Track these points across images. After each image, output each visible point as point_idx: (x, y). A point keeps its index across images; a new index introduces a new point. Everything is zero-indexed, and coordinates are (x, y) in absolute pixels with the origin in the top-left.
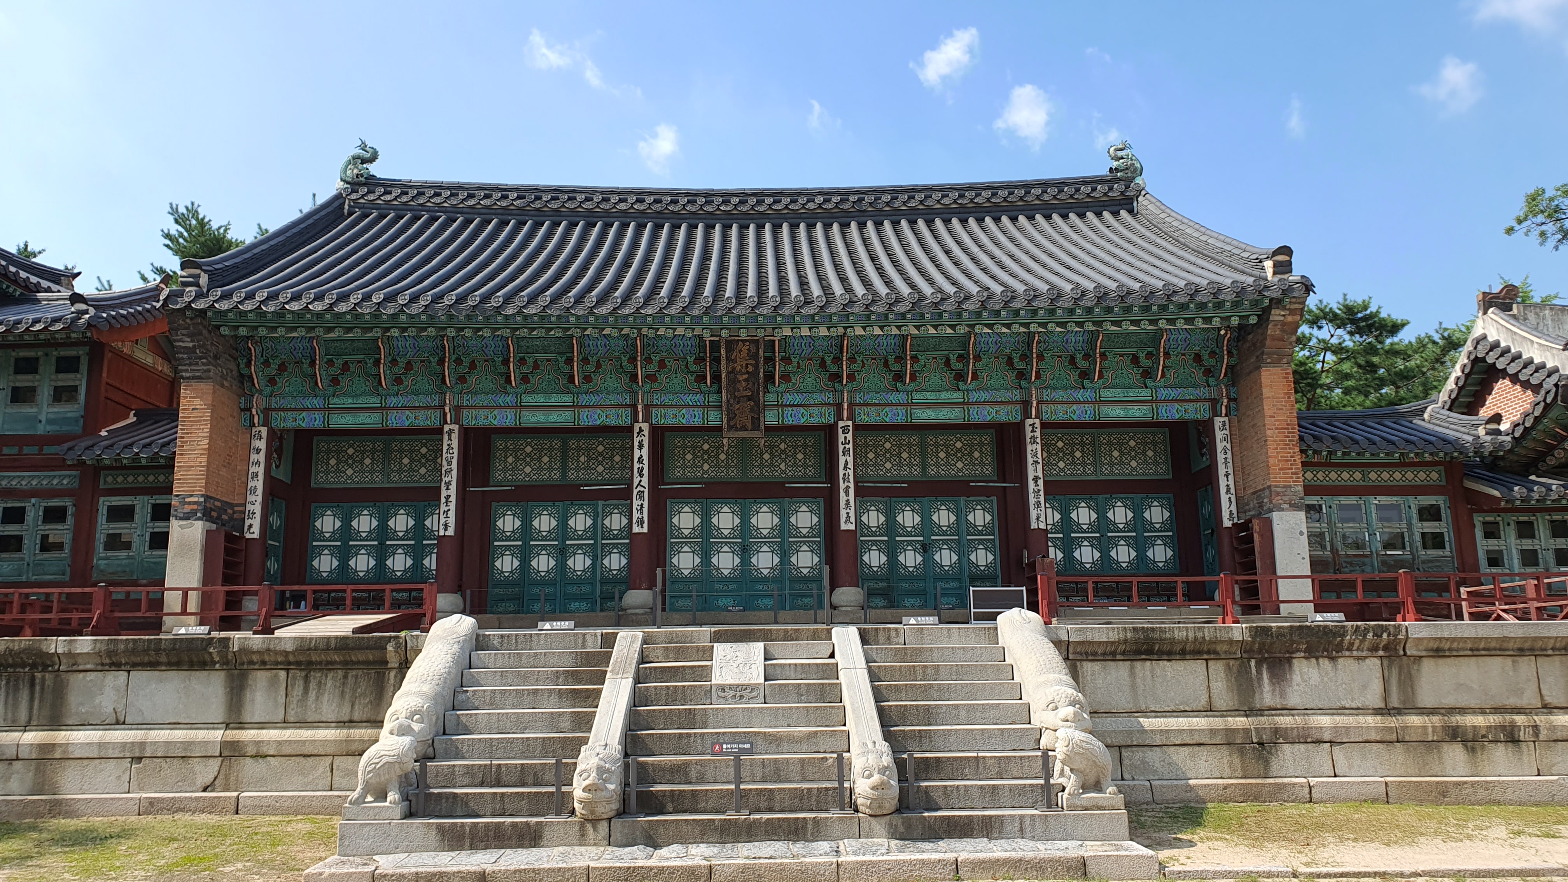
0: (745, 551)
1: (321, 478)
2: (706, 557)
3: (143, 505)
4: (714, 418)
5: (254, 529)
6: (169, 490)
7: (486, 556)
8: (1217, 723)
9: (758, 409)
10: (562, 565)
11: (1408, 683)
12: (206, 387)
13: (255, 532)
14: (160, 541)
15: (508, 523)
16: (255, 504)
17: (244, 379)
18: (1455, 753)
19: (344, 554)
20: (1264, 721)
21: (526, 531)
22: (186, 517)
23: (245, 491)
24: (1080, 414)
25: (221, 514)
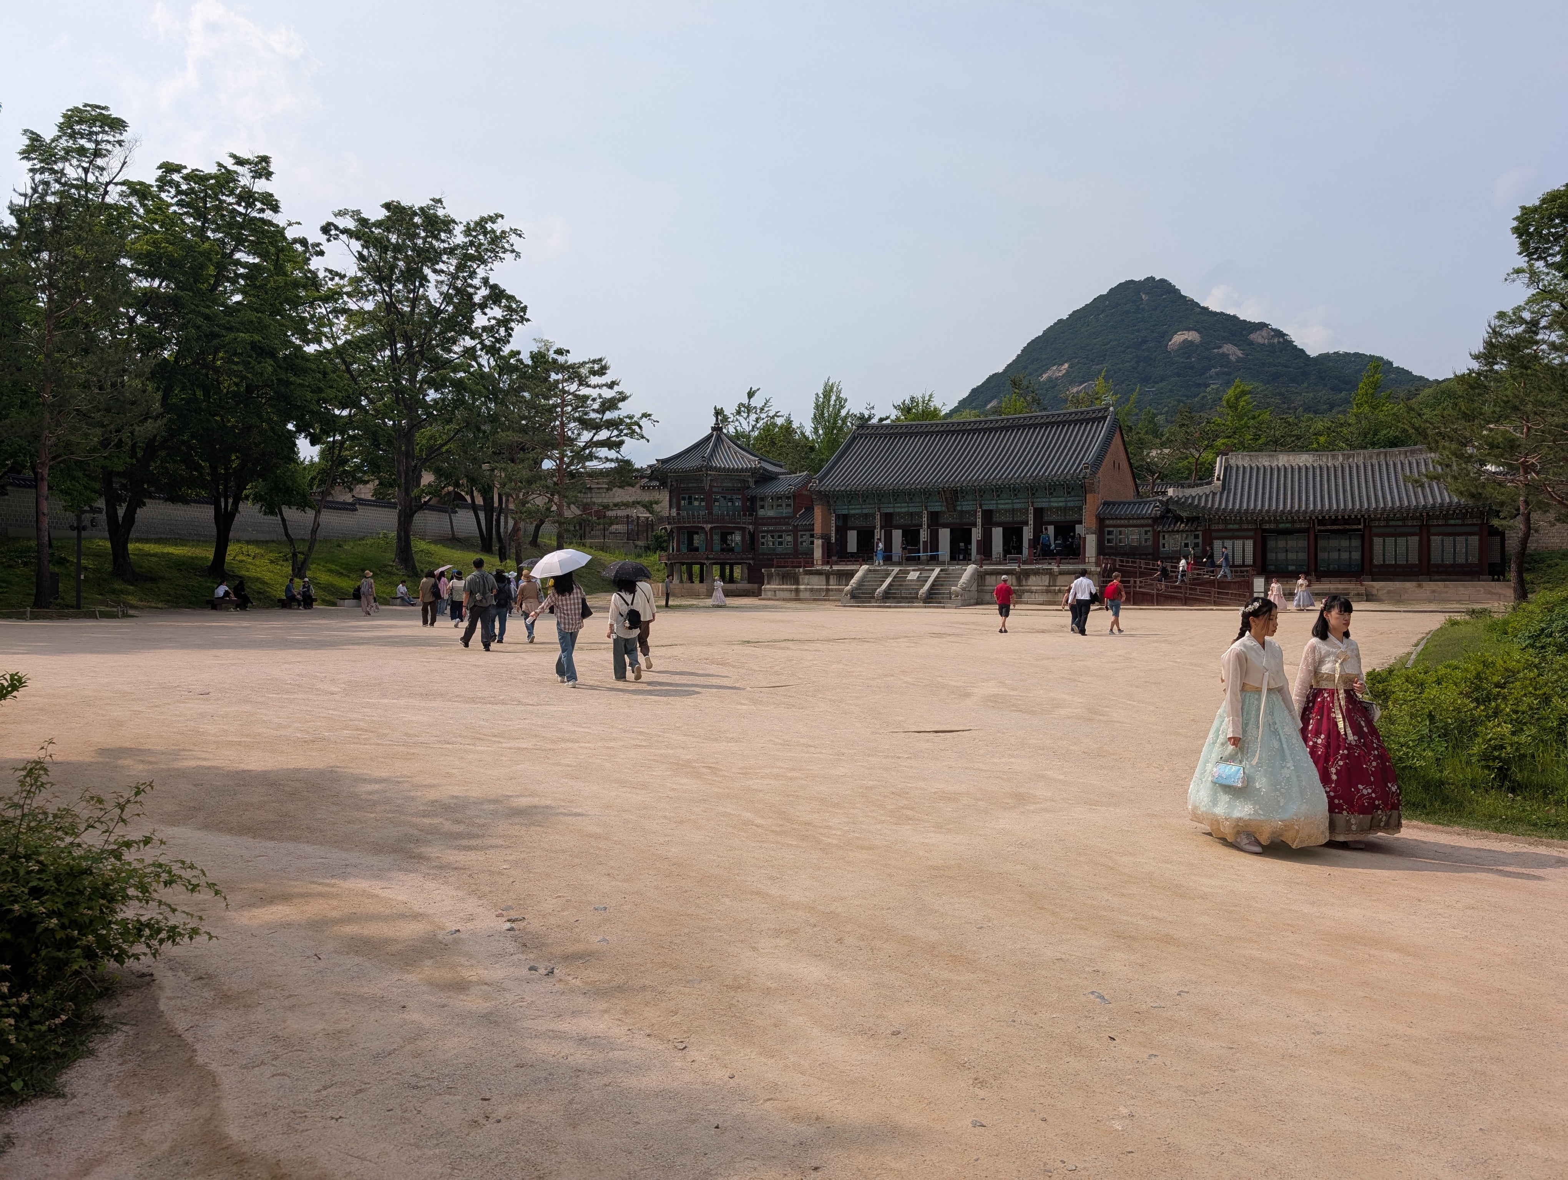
1: (851, 524)
3: (808, 533)
4: (944, 509)
5: (833, 540)
6: (813, 530)
9: (955, 506)
12: (820, 507)
14: (812, 543)
16: (833, 535)
17: (828, 502)
22: (818, 537)
23: (831, 530)
24: (1045, 505)
25: (826, 538)
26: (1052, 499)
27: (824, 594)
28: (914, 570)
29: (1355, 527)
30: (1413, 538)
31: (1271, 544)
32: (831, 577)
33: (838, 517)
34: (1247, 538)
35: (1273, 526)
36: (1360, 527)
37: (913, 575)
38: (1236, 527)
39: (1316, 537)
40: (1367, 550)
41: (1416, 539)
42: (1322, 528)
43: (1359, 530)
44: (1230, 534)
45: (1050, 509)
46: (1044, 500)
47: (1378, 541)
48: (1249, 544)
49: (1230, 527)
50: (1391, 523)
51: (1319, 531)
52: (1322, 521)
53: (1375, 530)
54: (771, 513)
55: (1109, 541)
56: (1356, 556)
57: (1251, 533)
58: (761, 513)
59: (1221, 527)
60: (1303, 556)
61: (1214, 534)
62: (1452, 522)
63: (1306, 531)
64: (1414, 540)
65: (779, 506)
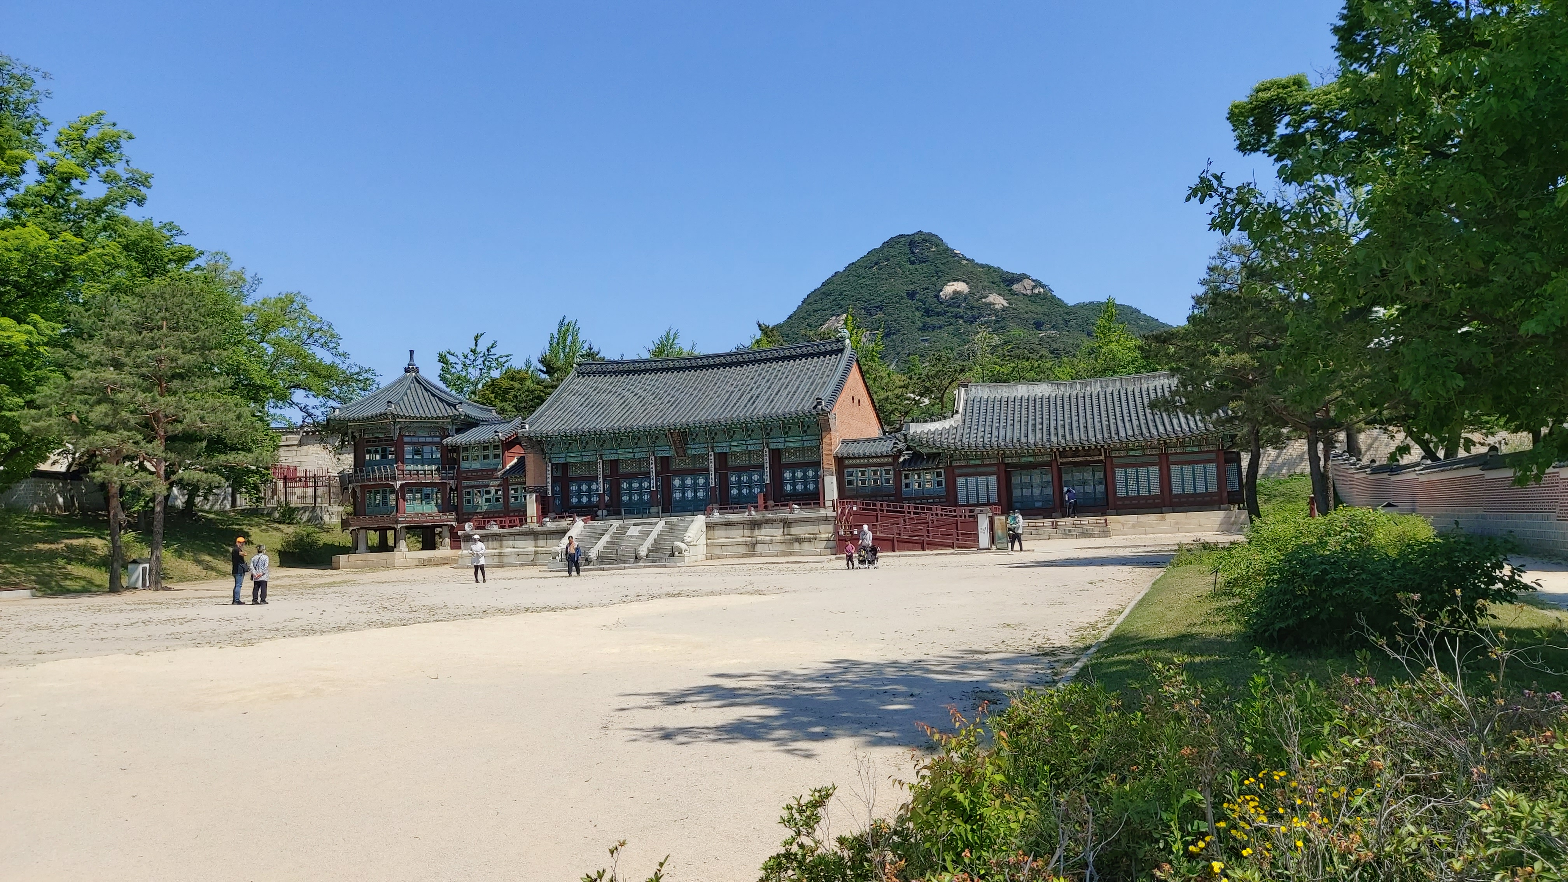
0: (695, 492)
1: (571, 474)
2: (683, 494)
3: (519, 488)
4: (673, 453)
5: (550, 494)
6: (525, 483)
7: (619, 496)
8: (744, 539)
9: (685, 451)
10: (641, 498)
12: (532, 455)
14: (525, 498)
15: (625, 485)
16: (549, 486)
17: (543, 450)
18: (796, 545)
19: (579, 497)
20: (754, 539)
21: (630, 487)
22: (531, 492)
23: (546, 483)
24: (780, 446)
25: (540, 491)
26: (788, 439)
27: (532, 557)
28: (634, 525)
29: (1096, 458)
30: (1154, 467)
31: (1015, 480)
32: (542, 537)
33: (555, 466)
34: (991, 474)
35: (1015, 460)
36: (1101, 458)
37: (634, 531)
38: (978, 462)
39: (1059, 469)
40: (1109, 482)
41: (1157, 468)
42: (1064, 460)
43: (1101, 461)
44: (972, 470)
45: (787, 450)
46: (779, 440)
47: (1119, 473)
48: (993, 479)
49: (972, 462)
50: (1131, 453)
51: (1062, 463)
52: (1063, 453)
53: (1115, 461)
54: (476, 465)
55: (850, 483)
56: (1100, 488)
57: (995, 469)
58: (464, 465)
59: (963, 463)
60: (1048, 491)
61: (957, 471)
62: (1189, 449)
63: (1048, 464)
64: (1154, 471)
65: (485, 457)
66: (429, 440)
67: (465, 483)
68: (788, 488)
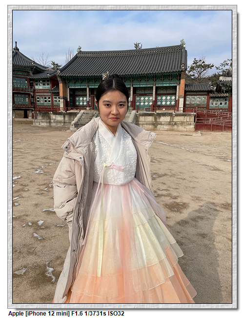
1: (76, 94)
3: (57, 97)
6: (59, 95)
8: (152, 122)
11: (173, 119)
12: (61, 84)
13: (69, 100)
14: (59, 101)
16: (68, 97)
17: (66, 83)
18: (175, 126)
19: (79, 102)
20: (157, 122)
22: (61, 99)
24: (160, 85)
25: (65, 98)
26: (164, 83)
27: (62, 124)
32: (66, 116)
33: (70, 89)
46: (160, 83)
54: (41, 87)
55: (188, 101)
58: (36, 87)
65: (44, 85)
66: (23, 76)
67: (37, 94)
68: (159, 103)
